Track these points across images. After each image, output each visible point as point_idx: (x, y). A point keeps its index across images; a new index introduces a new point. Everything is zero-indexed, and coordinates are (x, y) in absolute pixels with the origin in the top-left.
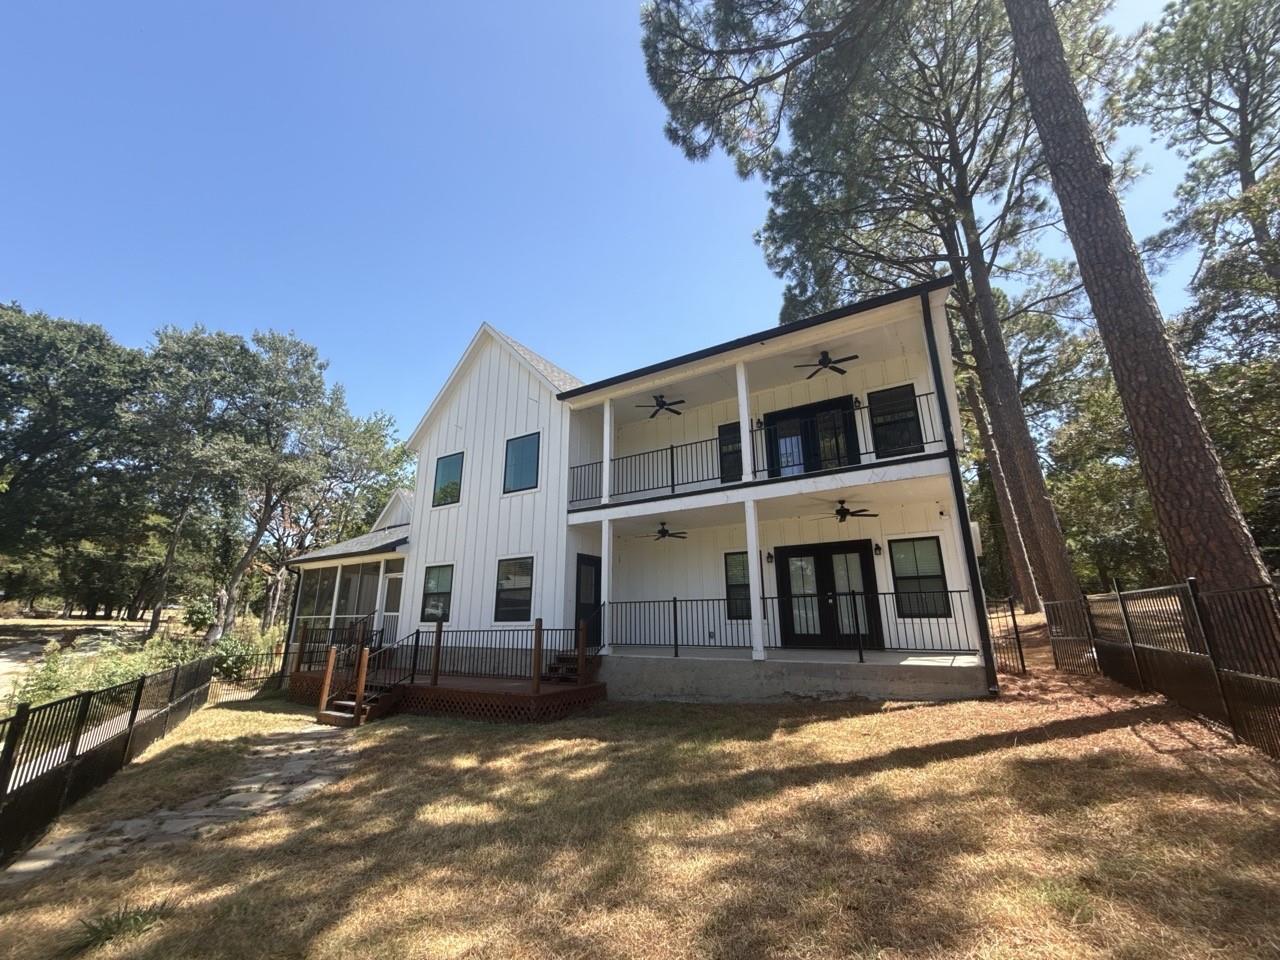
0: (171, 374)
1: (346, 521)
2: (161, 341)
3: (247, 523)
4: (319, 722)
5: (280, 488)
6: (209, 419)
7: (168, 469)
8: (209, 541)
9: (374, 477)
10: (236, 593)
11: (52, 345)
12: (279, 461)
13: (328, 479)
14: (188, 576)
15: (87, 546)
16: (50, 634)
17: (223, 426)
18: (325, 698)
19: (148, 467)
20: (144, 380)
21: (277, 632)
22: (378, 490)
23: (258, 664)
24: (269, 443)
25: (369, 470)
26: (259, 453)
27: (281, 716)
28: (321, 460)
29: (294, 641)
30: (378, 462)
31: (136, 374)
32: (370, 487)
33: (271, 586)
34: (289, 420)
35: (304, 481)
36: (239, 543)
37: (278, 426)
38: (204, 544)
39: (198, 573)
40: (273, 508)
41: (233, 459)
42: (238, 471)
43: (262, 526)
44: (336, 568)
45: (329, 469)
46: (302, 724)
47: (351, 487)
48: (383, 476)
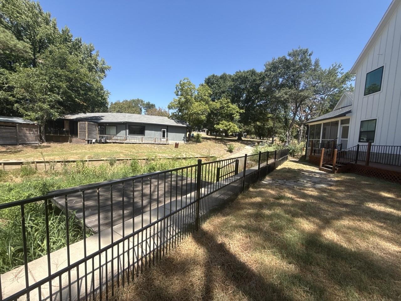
0: (269, 75)
1: (322, 108)
2: (266, 67)
3: (291, 113)
4: (320, 170)
5: (299, 101)
6: (279, 85)
7: (271, 101)
8: (282, 119)
9: (333, 91)
10: (290, 133)
11: (247, 77)
12: (299, 92)
13: (315, 95)
14: (278, 129)
15: (258, 123)
16: (256, 142)
17: (283, 86)
18: (321, 164)
19: (267, 102)
20: (264, 79)
21: (302, 144)
22: (334, 95)
23: (298, 152)
24: (295, 87)
25: (331, 88)
26: (293, 91)
27: (308, 166)
28: (312, 89)
29: (308, 147)
30: (334, 84)
31: (262, 78)
32: (331, 94)
33: (299, 131)
34: (300, 78)
35: (307, 97)
36: (289, 119)
37: (297, 81)
38: (281, 120)
39: (280, 128)
40: (298, 108)
41: (286, 95)
42: (288, 98)
43: (295, 114)
44: (321, 124)
45: (315, 91)
46: (315, 169)
47: (324, 96)
48: (337, 89)
